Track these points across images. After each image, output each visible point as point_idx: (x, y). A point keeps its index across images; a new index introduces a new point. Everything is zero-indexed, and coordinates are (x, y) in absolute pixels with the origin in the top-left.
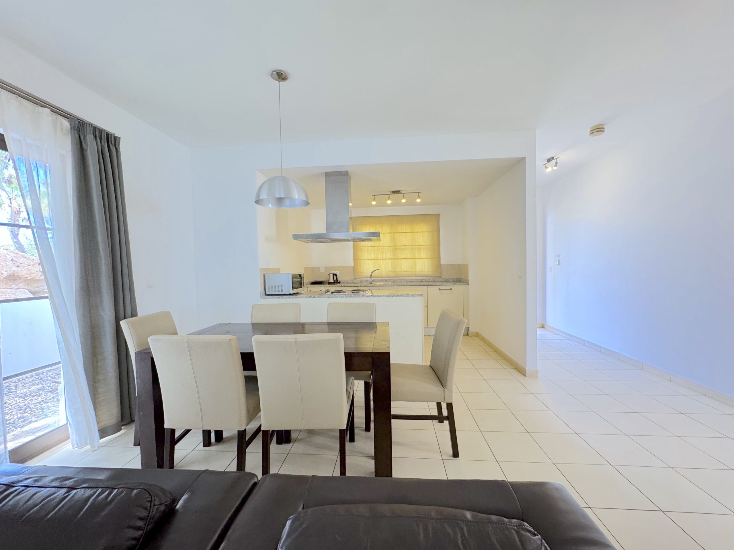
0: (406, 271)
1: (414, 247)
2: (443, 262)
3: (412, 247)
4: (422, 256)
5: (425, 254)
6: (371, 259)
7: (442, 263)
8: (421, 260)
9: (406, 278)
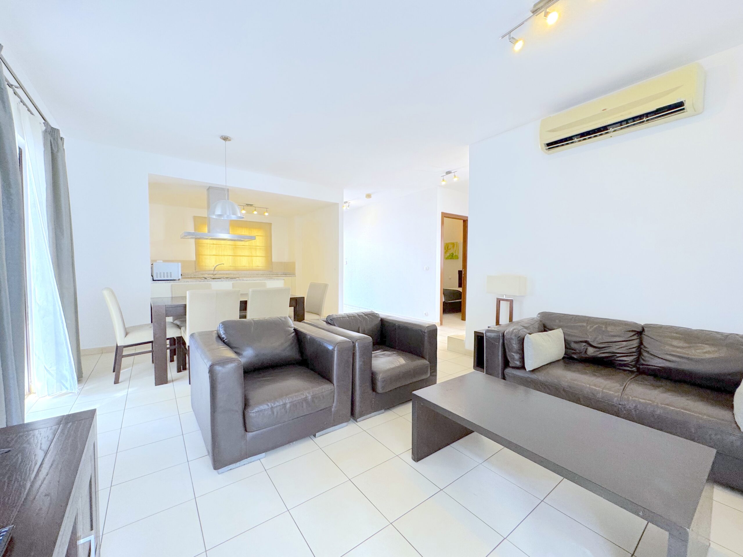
0: (245, 266)
1: (252, 247)
2: (274, 259)
3: (250, 247)
4: (258, 255)
5: (260, 253)
6: (213, 255)
7: (273, 261)
8: (257, 257)
9: (245, 272)
